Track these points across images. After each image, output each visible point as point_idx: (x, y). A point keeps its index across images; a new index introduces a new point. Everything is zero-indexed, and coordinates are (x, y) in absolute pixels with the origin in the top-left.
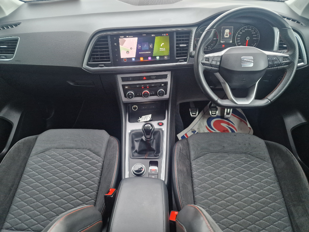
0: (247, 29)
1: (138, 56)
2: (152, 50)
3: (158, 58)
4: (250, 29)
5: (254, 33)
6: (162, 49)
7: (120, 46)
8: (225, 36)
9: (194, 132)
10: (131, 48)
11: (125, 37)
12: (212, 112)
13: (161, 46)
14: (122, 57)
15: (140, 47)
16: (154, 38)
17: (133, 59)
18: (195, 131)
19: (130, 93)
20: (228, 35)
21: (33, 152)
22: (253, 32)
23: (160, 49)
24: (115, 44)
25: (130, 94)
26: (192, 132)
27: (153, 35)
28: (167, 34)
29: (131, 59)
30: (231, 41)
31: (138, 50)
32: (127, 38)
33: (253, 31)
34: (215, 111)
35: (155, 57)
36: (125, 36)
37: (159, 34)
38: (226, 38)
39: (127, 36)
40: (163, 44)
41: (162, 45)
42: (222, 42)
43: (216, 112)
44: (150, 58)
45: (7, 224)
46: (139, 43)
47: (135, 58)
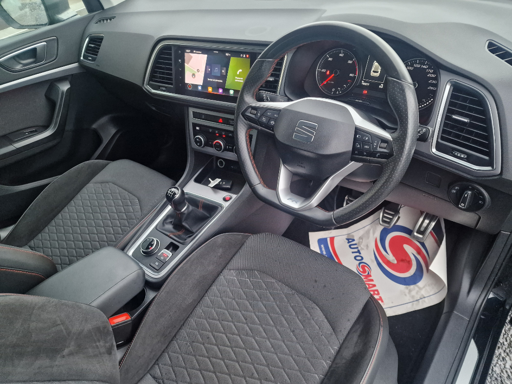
0: (418, 66)
1: (206, 84)
2: (224, 77)
3: (232, 92)
4: (424, 67)
5: (433, 76)
6: (238, 79)
7: (186, 64)
8: (372, 74)
9: (350, 240)
10: (198, 70)
11: (192, 52)
12: (383, 216)
13: (238, 73)
14: (186, 81)
15: (209, 70)
16: (229, 59)
17: (200, 88)
18: (354, 240)
19: (198, 138)
20: (378, 72)
21: (94, 179)
22: (431, 73)
23: (236, 79)
24: (180, 61)
25: (198, 140)
26: (347, 239)
27: (227, 54)
28: (247, 56)
29: (196, 86)
30: (382, 85)
31: (206, 75)
32: (194, 53)
33: (431, 71)
34: (391, 217)
35: (228, 90)
36: (193, 49)
37: (236, 54)
38: (374, 78)
39: (195, 51)
40: (241, 70)
41: (240, 72)
42: (364, 84)
43: (391, 219)
44: (221, 91)
45: (32, 243)
46: (208, 64)
47: (202, 86)
